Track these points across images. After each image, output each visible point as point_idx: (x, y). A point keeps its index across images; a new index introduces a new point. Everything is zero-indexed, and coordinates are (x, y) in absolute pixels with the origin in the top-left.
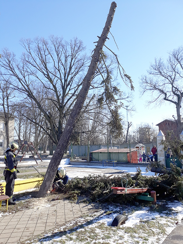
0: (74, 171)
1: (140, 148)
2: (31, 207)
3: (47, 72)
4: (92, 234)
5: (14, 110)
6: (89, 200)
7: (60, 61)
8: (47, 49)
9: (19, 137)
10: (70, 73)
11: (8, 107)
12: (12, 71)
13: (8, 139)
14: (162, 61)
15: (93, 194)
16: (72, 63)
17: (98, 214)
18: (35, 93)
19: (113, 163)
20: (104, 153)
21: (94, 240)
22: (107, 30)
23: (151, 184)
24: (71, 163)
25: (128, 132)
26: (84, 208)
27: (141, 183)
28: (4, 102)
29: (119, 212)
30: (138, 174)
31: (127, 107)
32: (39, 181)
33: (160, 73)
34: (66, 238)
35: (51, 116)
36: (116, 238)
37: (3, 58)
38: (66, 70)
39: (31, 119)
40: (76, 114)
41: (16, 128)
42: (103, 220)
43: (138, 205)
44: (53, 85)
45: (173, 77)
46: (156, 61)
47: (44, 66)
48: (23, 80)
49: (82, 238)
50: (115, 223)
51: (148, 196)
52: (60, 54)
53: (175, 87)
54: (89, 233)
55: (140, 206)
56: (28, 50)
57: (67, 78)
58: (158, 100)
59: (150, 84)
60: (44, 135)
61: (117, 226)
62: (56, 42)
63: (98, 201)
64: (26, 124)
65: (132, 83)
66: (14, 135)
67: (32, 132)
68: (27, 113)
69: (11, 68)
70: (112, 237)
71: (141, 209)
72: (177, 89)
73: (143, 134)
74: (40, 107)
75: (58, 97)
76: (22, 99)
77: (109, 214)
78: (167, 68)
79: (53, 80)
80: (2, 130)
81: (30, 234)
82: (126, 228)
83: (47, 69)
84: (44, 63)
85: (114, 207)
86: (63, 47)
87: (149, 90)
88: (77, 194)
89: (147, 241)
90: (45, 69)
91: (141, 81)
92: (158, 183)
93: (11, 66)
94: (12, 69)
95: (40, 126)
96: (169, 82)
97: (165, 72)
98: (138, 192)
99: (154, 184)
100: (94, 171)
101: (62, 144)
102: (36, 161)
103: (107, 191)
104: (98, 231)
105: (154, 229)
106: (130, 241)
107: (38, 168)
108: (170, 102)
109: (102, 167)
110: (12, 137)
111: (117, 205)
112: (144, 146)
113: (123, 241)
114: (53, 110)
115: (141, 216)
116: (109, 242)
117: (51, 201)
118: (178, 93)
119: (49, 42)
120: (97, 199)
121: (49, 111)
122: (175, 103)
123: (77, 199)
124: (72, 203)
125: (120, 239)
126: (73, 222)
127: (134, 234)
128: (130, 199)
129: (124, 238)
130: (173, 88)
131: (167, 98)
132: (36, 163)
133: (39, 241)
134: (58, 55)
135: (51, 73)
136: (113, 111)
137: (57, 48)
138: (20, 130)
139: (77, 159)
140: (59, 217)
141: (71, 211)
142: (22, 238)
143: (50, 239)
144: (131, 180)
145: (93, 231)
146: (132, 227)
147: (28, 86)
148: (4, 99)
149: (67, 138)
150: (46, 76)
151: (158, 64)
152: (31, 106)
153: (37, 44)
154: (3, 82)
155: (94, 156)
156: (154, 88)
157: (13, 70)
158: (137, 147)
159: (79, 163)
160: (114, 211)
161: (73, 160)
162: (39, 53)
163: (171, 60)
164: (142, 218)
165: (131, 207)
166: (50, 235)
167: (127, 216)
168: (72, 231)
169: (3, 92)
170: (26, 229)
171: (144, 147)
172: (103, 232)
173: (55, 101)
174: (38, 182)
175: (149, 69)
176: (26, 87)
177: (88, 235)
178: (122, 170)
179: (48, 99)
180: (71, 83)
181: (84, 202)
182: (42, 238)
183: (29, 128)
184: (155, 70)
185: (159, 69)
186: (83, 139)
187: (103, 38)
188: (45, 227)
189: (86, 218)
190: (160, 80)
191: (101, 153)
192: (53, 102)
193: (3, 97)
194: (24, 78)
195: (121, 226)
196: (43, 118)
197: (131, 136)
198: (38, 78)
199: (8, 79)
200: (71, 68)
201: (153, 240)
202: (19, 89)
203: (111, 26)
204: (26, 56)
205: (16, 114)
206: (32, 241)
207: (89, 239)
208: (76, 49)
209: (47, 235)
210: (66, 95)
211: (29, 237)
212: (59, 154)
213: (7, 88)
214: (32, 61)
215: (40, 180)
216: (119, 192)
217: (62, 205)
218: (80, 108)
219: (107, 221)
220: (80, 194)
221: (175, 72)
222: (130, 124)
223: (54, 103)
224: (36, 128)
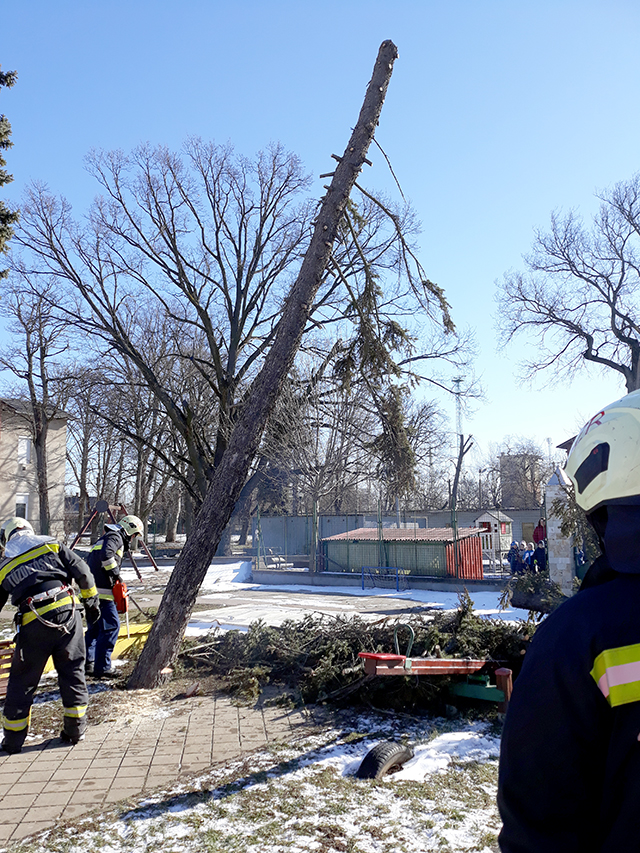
0: (261, 603)
1: (496, 525)
2: (106, 718)
3: (178, 263)
4: (291, 801)
5: (66, 393)
6: (297, 697)
7: (223, 227)
8: (180, 186)
9: (82, 485)
10: (255, 266)
11: (45, 383)
12: (60, 262)
13: (43, 494)
14: (575, 224)
15: (311, 678)
16: (265, 231)
17: (317, 741)
18: (136, 335)
19: (397, 579)
20: (367, 542)
21: (294, 817)
22: (363, 133)
23: (501, 646)
24: (254, 576)
25: (458, 469)
26: (277, 722)
27: (468, 642)
28: (30, 366)
29: (386, 737)
30: (462, 614)
31: (458, 381)
32: (138, 635)
33: (571, 264)
34: (207, 812)
35: (191, 414)
36: (365, 812)
37: (29, 216)
38: (243, 256)
39: (123, 426)
40: (258, 414)
41: (71, 456)
42: (332, 759)
43: (455, 715)
44: (198, 308)
45: (615, 279)
46: (554, 224)
47: (167, 242)
48: (95, 291)
49: (258, 810)
50: (369, 768)
51: (488, 686)
52: (223, 202)
53: (624, 313)
54: (283, 796)
55: (458, 719)
56: (114, 191)
57: (247, 285)
58: (563, 360)
59: (536, 305)
60: (167, 479)
61: (374, 778)
62: (210, 161)
63: (324, 700)
64: (107, 441)
65: (449, 308)
66: (64, 481)
67: (127, 468)
68: (109, 404)
69: (55, 251)
70: (353, 809)
71: (461, 728)
72: (629, 320)
73: (512, 478)
74: (153, 383)
75: (215, 350)
76: (92, 355)
77: (354, 742)
78: (593, 248)
79: (198, 291)
80: (24, 462)
81: (96, 797)
82: (401, 783)
83: (177, 253)
84: (168, 232)
85: (375, 721)
86: (233, 176)
87: (530, 325)
88: (258, 677)
89: (460, 823)
90: (172, 254)
91: (503, 293)
92: (523, 645)
93: (55, 242)
94: (59, 255)
95: (155, 449)
96: (603, 298)
97: (587, 261)
98: (452, 672)
99: (512, 649)
100: (329, 605)
101: (213, 513)
102: (136, 569)
103: (357, 669)
104: (310, 790)
105: (489, 787)
106: (405, 822)
107: (141, 592)
108: (604, 365)
109: (357, 591)
110: (56, 485)
111: (387, 715)
112: (508, 519)
113: (383, 821)
114: (200, 393)
115: (456, 748)
116: (339, 822)
117: (172, 700)
118: (632, 336)
119: (187, 163)
120: (322, 695)
121: (186, 397)
122: (622, 368)
123: (259, 692)
124: (242, 706)
125: (374, 815)
126: (236, 764)
127: (424, 800)
128: (429, 695)
129: (389, 811)
130: (617, 316)
131: (594, 353)
132: (136, 577)
133: (121, 818)
134: (215, 205)
135: (192, 267)
136: (383, 401)
137: (211, 183)
138: (84, 463)
139: (276, 563)
140: (194, 748)
141: (234, 731)
142: (71, 810)
143: (156, 812)
144: (436, 632)
145: (293, 790)
146: (421, 779)
147: (112, 311)
148: (30, 355)
149: (228, 492)
150: (176, 277)
151: (561, 235)
152: (122, 381)
153: (145, 168)
154: (27, 298)
155: (332, 551)
156: (548, 319)
157: (61, 257)
158: (483, 525)
159: (283, 576)
160: (372, 731)
161: (262, 566)
162: (151, 198)
163: (610, 220)
164: (458, 755)
165: (431, 719)
166: (158, 801)
167: (412, 747)
168: (227, 789)
169: (29, 333)
170: (86, 784)
171: (508, 523)
172: (325, 795)
173: (204, 362)
174: (135, 638)
175: (531, 252)
176: (106, 314)
177: (278, 801)
178: (426, 603)
179: (183, 357)
180: (259, 302)
181: (280, 703)
182: (131, 811)
183: (115, 457)
184: (553, 254)
185: (564, 251)
186: (302, 495)
187: (351, 162)
188: (146, 779)
189: (279, 753)
190: (568, 290)
191: (356, 542)
192: (198, 368)
193: (28, 350)
194: (101, 284)
195: (387, 779)
196: (164, 420)
197: (471, 483)
198: (146, 284)
199: (45, 286)
200: (258, 250)
201: (478, 818)
202: (82, 321)
203: (379, 120)
204: (106, 210)
205: (71, 406)
206: (100, 818)
207: (277, 814)
208: (278, 183)
209: (148, 802)
210: (242, 344)
211: (91, 807)
212: (201, 545)
213: (42, 319)
214: (125, 226)
215: (143, 631)
216: (382, 669)
217: (207, 712)
218: (273, 394)
219: (343, 762)
220: (268, 678)
221: (624, 262)
222: (468, 444)
223: (202, 371)
224: (141, 457)
